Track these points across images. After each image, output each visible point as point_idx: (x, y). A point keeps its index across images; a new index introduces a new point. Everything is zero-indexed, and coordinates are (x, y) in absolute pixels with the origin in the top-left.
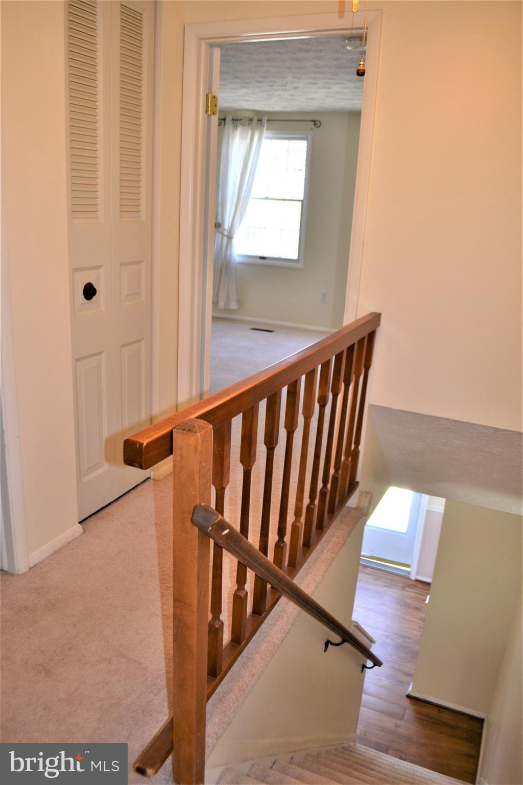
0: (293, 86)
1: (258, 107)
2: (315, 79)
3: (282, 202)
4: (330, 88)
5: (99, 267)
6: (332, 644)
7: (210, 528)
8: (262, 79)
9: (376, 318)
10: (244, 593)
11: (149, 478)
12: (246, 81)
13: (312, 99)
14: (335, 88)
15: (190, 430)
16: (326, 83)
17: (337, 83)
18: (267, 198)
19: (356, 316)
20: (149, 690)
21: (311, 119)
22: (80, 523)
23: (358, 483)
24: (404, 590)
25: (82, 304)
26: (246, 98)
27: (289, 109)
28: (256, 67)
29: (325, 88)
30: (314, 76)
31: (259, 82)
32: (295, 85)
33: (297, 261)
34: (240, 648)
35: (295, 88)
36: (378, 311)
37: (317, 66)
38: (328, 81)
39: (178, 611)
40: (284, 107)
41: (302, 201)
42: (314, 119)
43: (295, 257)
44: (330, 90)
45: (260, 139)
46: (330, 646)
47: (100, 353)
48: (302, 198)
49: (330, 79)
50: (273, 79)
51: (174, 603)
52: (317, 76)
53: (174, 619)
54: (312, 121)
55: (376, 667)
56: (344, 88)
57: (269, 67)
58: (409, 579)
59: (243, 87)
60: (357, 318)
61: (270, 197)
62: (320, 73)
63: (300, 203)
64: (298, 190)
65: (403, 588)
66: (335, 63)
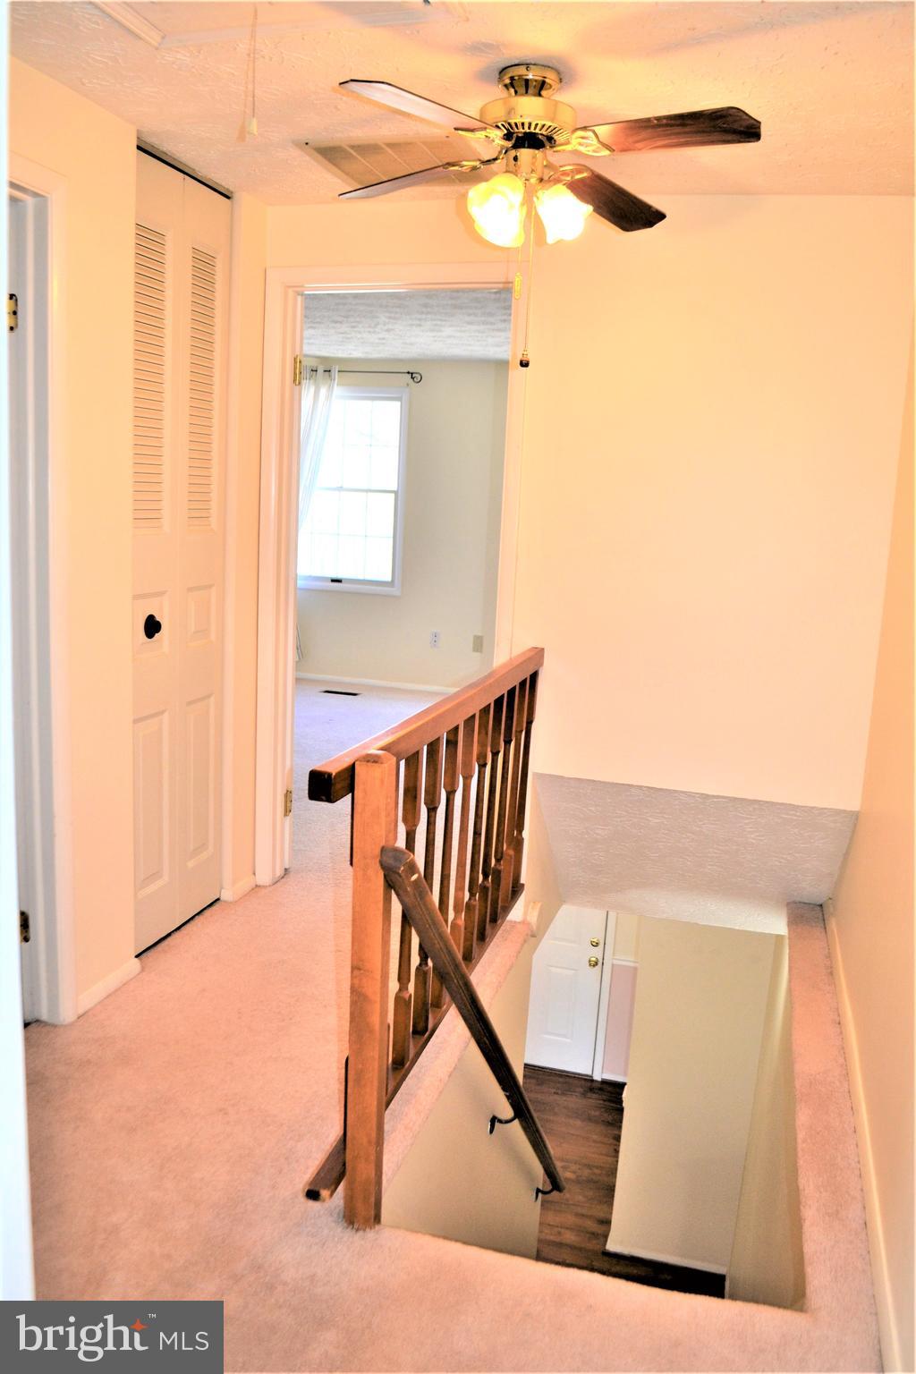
0: (386, 328)
1: (324, 353)
2: (420, 320)
3: (365, 494)
4: (440, 331)
5: (161, 594)
6: (500, 1121)
7: (402, 868)
8: (340, 319)
9: (538, 654)
10: (408, 995)
11: (218, 899)
12: (318, 320)
13: (411, 344)
14: (448, 331)
15: (375, 762)
16: (436, 325)
17: (451, 326)
18: (340, 489)
19: (511, 653)
20: (288, 1137)
21: (406, 371)
22: (137, 956)
23: (523, 885)
24: (585, 1097)
25: (143, 644)
26: (311, 341)
27: (375, 355)
28: (337, 304)
29: (432, 331)
30: (419, 316)
31: (336, 322)
32: (390, 327)
33: (391, 584)
34: (403, 1071)
35: (388, 330)
36: (540, 645)
37: (426, 306)
38: (439, 323)
39: (356, 981)
40: (366, 353)
41: (396, 493)
42: (411, 371)
43: (388, 578)
44: (439, 334)
45: (329, 397)
46: (497, 1124)
47: (162, 712)
48: (395, 488)
49: (441, 320)
50: (358, 319)
51: (352, 972)
52: (424, 316)
53: (352, 993)
54: (408, 373)
55: (555, 1193)
56: (461, 331)
57: (357, 304)
58: (592, 1081)
59: (311, 327)
60: (513, 656)
61: (345, 486)
62: (428, 313)
63: (392, 496)
64: (389, 474)
65: (584, 1095)
66: (453, 302)
